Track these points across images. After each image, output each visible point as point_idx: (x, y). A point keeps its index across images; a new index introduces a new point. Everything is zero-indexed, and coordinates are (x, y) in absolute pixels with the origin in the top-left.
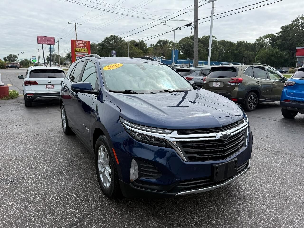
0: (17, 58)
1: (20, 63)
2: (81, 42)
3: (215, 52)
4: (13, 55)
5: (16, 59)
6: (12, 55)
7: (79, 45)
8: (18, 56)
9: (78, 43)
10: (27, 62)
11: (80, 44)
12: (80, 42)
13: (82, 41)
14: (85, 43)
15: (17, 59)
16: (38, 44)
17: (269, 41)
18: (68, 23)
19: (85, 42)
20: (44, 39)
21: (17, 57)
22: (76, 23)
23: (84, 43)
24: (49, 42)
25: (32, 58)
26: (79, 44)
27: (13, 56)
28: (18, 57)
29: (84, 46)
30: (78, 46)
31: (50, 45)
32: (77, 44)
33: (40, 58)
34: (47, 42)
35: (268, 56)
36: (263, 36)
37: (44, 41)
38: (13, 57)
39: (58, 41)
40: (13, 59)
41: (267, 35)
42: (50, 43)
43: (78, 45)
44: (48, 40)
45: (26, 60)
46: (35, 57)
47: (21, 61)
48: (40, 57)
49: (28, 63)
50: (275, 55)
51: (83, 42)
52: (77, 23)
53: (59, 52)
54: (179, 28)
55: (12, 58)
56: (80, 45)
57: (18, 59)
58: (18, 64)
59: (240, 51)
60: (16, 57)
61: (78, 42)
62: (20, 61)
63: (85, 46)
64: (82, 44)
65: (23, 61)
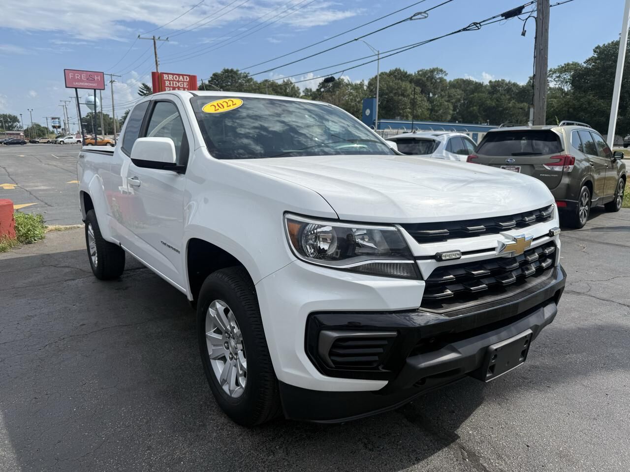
0: (19, 122)
1: (26, 131)
2: (176, 78)
3: (446, 103)
4: (10, 116)
5: (15, 124)
6: (6, 115)
7: (172, 85)
8: (19, 118)
9: (168, 80)
10: (39, 130)
11: (174, 82)
12: (173, 78)
13: (179, 75)
14: (185, 80)
15: (18, 124)
16: (66, 87)
17: (569, 77)
18: (139, 36)
19: (185, 77)
20: (81, 77)
21: (18, 120)
22: (156, 38)
23: (183, 80)
24: (91, 84)
25: (52, 121)
26: (171, 82)
27: (10, 118)
28: (20, 120)
29: (182, 86)
30: (168, 87)
31: (93, 90)
32: (166, 82)
33: (68, 120)
34: (86, 84)
35: (571, 110)
36: (556, 67)
37: (81, 80)
38: (9, 120)
39: (112, 82)
40: (10, 124)
41: (565, 64)
42: (94, 85)
43: (170, 84)
44: (91, 79)
45: (38, 126)
46: (59, 119)
47: (28, 129)
48: (68, 118)
49: (42, 131)
50: (585, 107)
51: (181, 77)
52: (159, 38)
53: (113, 107)
54: (475, 24)
55: (6, 122)
56: (175, 86)
57: (21, 123)
58: (22, 134)
59: (497, 100)
60: (15, 119)
61: (168, 77)
62: (25, 128)
63: (185, 86)
64: (178, 81)
65: (32, 128)
